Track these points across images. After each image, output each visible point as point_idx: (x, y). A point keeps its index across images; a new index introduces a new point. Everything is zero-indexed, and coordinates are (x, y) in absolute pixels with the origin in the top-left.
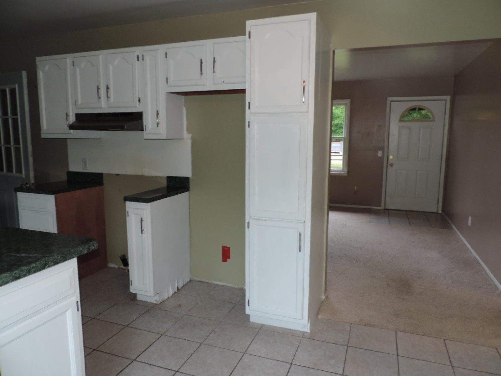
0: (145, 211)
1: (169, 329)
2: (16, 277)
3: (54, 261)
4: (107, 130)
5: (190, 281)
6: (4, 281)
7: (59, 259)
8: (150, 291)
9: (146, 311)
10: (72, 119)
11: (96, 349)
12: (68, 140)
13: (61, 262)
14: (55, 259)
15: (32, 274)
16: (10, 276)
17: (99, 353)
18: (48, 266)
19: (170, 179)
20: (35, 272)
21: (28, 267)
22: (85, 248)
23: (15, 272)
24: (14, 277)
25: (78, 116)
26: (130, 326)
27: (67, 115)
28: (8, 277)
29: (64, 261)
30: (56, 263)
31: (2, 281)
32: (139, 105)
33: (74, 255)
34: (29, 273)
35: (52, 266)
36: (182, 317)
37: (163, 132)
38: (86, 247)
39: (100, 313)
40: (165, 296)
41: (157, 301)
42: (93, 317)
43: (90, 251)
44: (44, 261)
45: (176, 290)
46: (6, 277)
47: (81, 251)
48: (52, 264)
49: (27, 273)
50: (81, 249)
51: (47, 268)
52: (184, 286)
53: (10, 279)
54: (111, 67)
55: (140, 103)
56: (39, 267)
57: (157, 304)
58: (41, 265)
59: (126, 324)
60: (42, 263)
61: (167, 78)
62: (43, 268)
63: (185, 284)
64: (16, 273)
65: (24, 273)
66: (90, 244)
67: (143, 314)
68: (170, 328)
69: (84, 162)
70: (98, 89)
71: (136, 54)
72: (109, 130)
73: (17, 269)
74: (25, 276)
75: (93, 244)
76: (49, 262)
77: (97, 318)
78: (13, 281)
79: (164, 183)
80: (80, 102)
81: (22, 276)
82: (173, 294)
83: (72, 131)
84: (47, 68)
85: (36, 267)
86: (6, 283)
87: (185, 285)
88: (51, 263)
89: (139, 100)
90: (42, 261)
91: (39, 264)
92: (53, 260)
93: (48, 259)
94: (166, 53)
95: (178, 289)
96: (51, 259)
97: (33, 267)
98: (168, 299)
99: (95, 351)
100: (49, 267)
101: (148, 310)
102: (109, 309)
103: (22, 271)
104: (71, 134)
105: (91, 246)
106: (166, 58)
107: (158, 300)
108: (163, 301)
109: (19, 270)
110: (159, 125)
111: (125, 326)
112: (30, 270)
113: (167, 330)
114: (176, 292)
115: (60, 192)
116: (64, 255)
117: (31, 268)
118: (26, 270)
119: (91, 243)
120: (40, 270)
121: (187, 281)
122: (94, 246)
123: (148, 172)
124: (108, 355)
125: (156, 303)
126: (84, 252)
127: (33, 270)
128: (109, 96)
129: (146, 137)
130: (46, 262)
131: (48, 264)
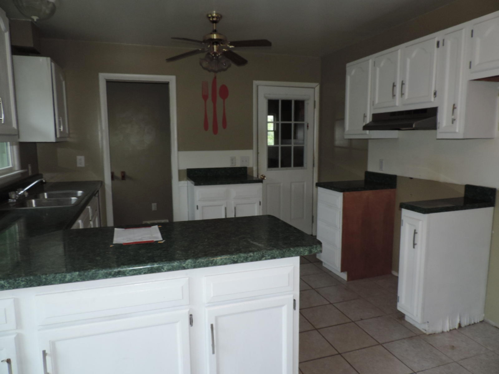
0: (420, 222)
1: (425, 370)
2: (234, 261)
3: (272, 255)
4: (399, 129)
5: (481, 322)
6: (223, 261)
7: (277, 254)
8: (417, 315)
9: (409, 338)
10: (369, 120)
11: (341, 353)
12: (370, 141)
13: (278, 258)
14: (272, 253)
15: (249, 262)
16: (229, 259)
17: (343, 359)
18: (264, 258)
19: (469, 188)
20: (252, 261)
21: (246, 255)
22: (306, 249)
23: (234, 256)
24: (232, 260)
25: (375, 116)
26: (384, 345)
27: (365, 116)
28: (227, 259)
29: (282, 257)
30: (273, 258)
31: (222, 261)
32: (435, 100)
33: (293, 254)
34: (246, 260)
35: (269, 259)
36: (449, 363)
37: (459, 130)
38: (308, 248)
39: (362, 319)
40: (439, 329)
41: (425, 330)
42: (353, 321)
43: (311, 254)
44: (262, 253)
45: (457, 327)
46: (226, 259)
47: (301, 251)
48: (269, 257)
49: (244, 260)
51: (263, 260)
52: (470, 325)
53: (228, 261)
54: (408, 61)
55: (435, 97)
56: (256, 258)
57: (424, 334)
58: (258, 255)
59: (380, 342)
60: (260, 254)
61: (470, 62)
62: (260, 259)
63: (473, 322)
64: (234, 258)
65: (242, 259)
66: (313, 247)
67: (404, 339)
68: (427, 369)
69: (381, 162)
70: (394, 86)
71: (436, 40)
72: (401, 129)
73: (237, 254)
74: (242, 262)
75: (316, 247)
76: (266, 254)
77: (357, 323)
78: (231, 263)
79: (461, 193)
80: (377, 101)
81: (240, 262)
82: (450, 330)
83: (367, 132)
84: (353, 72)
85: (253, 256)
87: (473, 324)
88: (268, 256)
89: (435, 94)
90: (260, 252)
91: (257, 254)
92: (270, 254)
93: (265, 252)
94: (472, 31)
95: (460, 326)
96: (269, 252)
97: (251, 256)
98: (441, 333)
99: (339, 355)
100: (266, 259)
101: (412, 337)
102: (372, 318)
103: (240, 257)
104: (366, 134)
105: (313, 249)
106: (472, 36)
107: (427, 329)
108: (434, 334)
109: (238, 255)
110: (454, 122)
111: (379, 344)
112: (247, 258)
113: (423, 370)
114: (455, 329)
115: (348, 190)
116: (282, 252)
117: (248, 256)
118: (244, 257)
119: (315, 246)
120: (257, 260)
121: (477, 320)
122: (316, 249)
123: (443, 178)
124: (349, 366)
125: (425, 332)
126: (305, 254)
127: (250, 258)
128: (403, 92)
129: (439, 136)
130: (263, 254)
131: (265, 257)
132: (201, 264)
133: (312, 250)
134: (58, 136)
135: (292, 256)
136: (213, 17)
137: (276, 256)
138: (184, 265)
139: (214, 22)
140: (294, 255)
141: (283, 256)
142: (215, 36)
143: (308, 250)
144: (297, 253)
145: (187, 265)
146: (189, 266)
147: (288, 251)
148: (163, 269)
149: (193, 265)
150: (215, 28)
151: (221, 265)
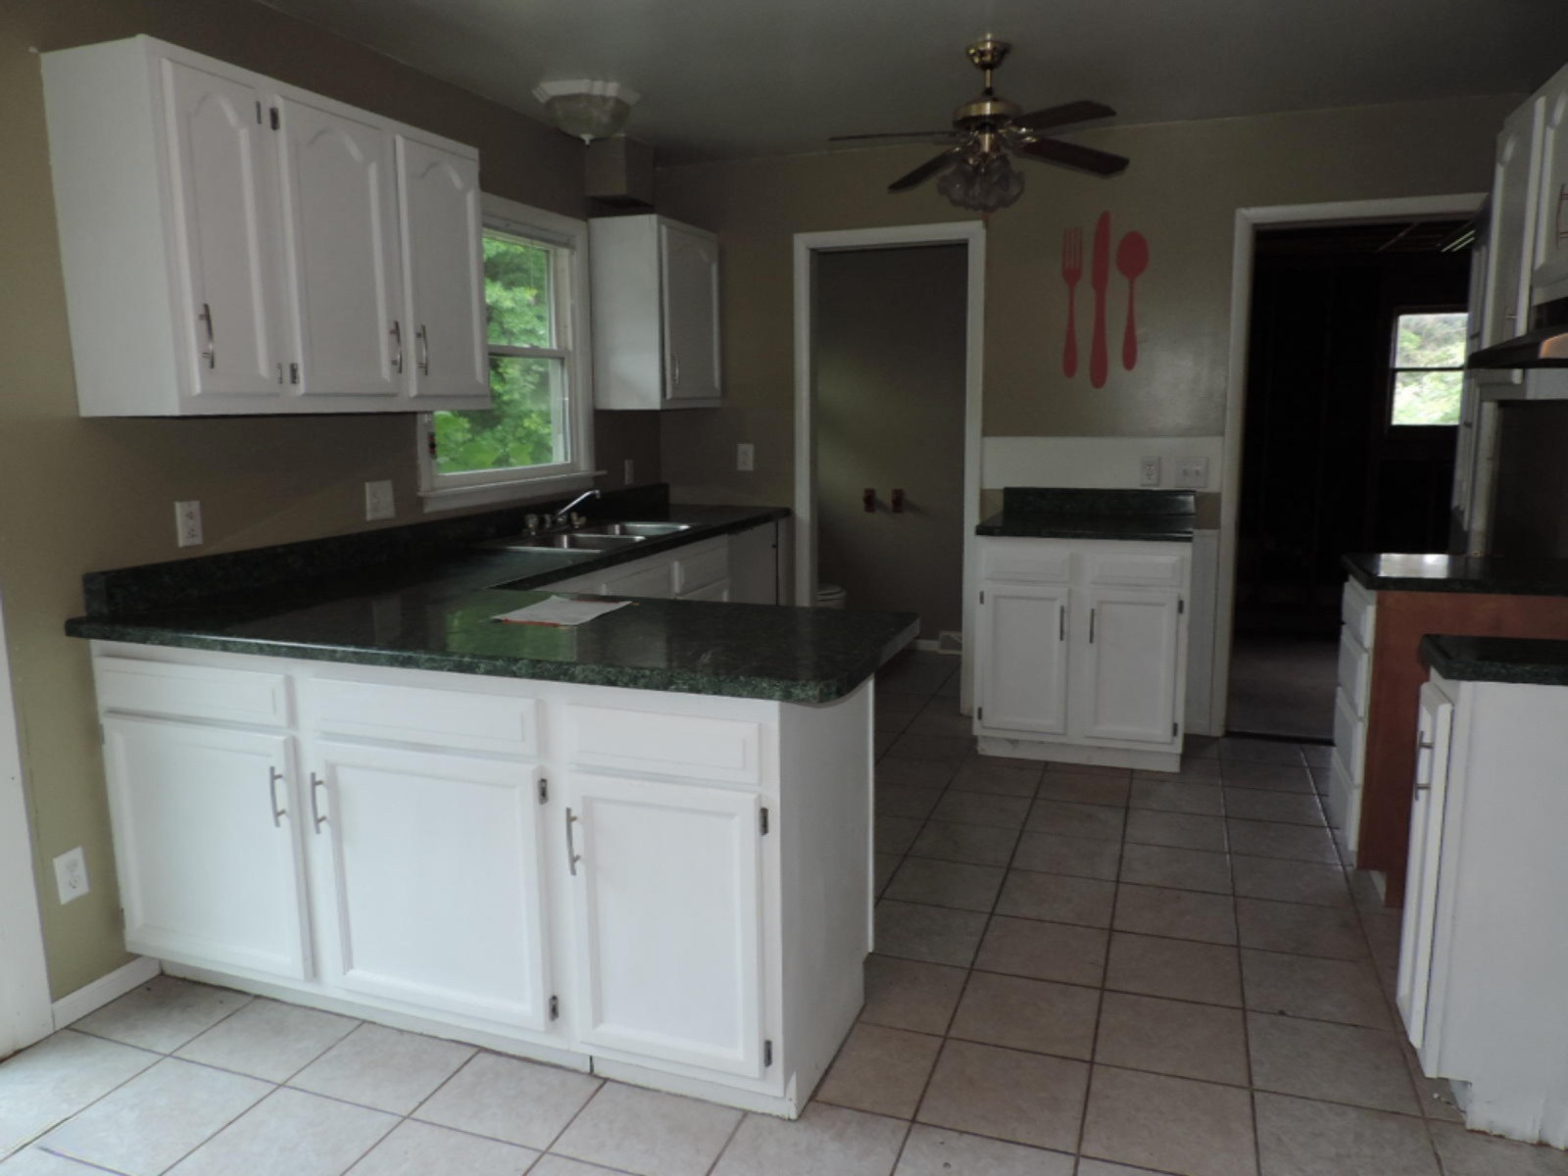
2: (609, 679)
13: (707, 693)
18: (673, 687)
20: (646, 687)
22: (778, 687)
29: (715, 693)
33: (744, 690)
38: (781, 685)
46: (593, 671)
47: (764, 689)
48: (685, 687)
49: (630, 681)
50: (764, 685)
51: (672, 691)
53: (598, 677)
56: (656, 682)
58: (659, 677)
60: (664, 676)
74: (626, 685)
75: (804, 685)
86: (592, 682)
88: (684, 684)
90: (665, 672)
91: (657, 674)
92: (689, 681)
93: (678, 674)
96: (687, 675)
97: (643, 676)
100: (678, 690)
103: (621, 673)
109: (617, 669)
112: (636, 678)
116: (717, 681)
117: (639, 675)
118: (630, 675)
119: (801, 682)
120: (657, 688)
127: (643, 681)
130: (671, 676)
131: (675, 683)
132: (546, 674)
133: (793, 690)
134: (669, 396)
135: (740, 696)
136: (982, 54)
137: (700, 687)
138: (514, 668)
139: (984, 66)
140: (745, 693)
141: (718, 692)
142: (988, 108)
143: (781, 689)
144: (754, 689)
145: (520, 669)
146: (523, 671)
147: (731, 681)
148: (479, 668)
149: (531, 671)
150: (988, 85)
151: (583, 682)
